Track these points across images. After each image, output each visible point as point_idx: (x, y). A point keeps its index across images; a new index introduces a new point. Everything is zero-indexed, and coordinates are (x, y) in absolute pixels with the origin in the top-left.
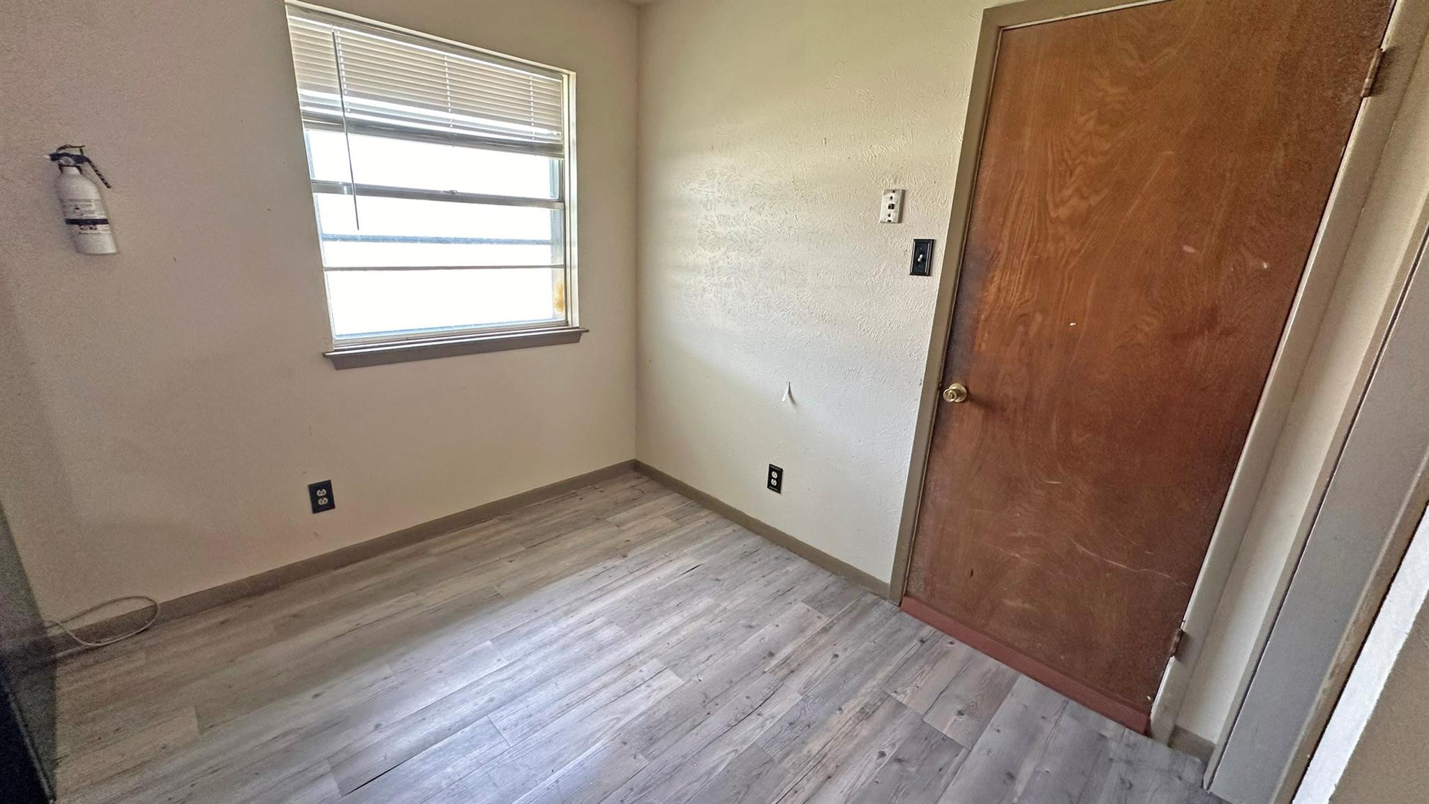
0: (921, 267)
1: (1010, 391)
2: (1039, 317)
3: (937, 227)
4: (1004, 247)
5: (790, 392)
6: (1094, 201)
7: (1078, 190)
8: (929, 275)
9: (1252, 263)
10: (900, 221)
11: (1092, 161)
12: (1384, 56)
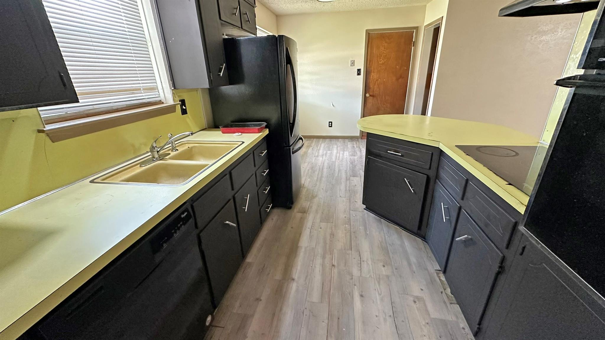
0: (359, 74)
1: (376, 93)
2: (379, 80)
3: (361, 66)
4: (373, 69)
5: (333, 105)
6: (385, 60)
7: (383, 59)
8: (360, 75)
9: (404, 68)
10: (354, 66)
11: (384, 55)
12: (414, 42)
